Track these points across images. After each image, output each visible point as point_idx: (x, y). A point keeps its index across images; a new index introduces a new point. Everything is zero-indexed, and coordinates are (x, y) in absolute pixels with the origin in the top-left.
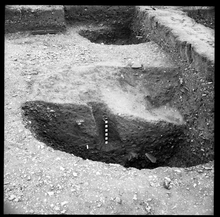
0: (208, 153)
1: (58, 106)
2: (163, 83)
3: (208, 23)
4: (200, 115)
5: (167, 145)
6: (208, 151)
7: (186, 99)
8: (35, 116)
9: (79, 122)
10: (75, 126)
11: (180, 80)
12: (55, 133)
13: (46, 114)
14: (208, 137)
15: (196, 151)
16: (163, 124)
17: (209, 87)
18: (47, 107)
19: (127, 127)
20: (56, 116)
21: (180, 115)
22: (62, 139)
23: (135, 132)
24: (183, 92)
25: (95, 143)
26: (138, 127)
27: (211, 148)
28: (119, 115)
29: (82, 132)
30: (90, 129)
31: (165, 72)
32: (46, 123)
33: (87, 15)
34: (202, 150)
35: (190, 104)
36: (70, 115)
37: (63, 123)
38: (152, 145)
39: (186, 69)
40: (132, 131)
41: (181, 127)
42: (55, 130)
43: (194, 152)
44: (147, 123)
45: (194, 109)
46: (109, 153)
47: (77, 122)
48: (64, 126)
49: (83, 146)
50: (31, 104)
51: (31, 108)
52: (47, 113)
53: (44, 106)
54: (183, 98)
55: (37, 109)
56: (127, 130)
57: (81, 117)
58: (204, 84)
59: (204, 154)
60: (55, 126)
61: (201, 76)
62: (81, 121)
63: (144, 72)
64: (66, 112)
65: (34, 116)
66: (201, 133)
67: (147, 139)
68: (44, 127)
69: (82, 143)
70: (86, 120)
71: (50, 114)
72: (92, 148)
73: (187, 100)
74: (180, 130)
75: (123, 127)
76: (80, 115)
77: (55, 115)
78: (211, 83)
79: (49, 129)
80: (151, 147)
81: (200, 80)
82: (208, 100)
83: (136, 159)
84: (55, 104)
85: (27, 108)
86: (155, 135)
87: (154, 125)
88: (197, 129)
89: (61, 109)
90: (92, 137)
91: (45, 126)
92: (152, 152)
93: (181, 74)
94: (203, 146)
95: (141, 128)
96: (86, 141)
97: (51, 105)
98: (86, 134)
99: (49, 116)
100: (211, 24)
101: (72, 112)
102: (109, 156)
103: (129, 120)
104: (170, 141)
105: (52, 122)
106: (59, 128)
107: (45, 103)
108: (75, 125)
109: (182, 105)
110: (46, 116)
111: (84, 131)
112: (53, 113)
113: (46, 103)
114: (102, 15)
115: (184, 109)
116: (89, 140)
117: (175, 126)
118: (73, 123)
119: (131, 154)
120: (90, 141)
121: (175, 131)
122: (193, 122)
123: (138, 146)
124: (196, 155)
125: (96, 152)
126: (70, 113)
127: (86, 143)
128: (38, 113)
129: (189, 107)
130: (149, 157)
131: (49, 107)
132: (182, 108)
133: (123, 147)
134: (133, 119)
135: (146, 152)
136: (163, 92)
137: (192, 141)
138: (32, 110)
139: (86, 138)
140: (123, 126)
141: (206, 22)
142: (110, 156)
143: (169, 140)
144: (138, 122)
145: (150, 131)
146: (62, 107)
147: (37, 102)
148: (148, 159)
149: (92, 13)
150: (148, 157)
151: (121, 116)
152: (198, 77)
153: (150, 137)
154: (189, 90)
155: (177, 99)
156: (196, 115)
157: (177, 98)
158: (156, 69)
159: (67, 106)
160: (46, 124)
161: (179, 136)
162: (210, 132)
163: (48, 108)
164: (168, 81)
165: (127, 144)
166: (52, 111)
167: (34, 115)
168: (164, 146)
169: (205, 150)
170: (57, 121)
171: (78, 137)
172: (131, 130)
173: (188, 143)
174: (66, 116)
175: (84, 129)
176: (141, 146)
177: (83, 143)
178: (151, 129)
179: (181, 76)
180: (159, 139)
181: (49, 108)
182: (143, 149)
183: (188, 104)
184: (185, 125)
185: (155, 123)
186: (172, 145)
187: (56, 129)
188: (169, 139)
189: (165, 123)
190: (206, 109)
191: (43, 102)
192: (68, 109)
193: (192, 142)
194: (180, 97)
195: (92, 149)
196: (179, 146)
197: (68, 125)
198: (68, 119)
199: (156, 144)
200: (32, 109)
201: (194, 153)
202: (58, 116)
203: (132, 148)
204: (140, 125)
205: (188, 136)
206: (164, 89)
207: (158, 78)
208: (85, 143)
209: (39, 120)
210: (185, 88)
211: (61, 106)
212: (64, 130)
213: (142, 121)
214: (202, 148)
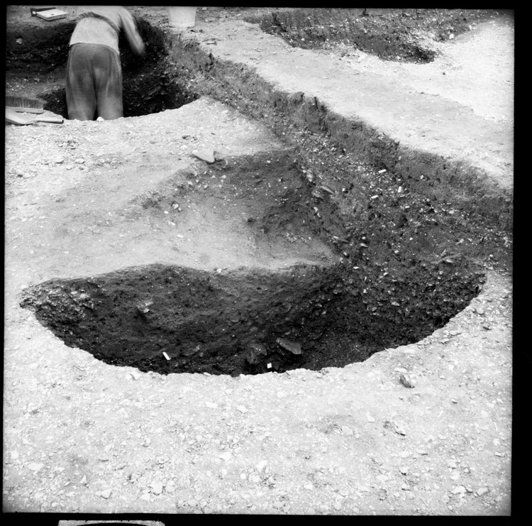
0: (409, 306)
1: (94, 282)
2: (270, 186)
3: (296, 40)
4: (373, 237)
5: (313, 311)
6: (407, 303)
7: (331, 210)
8: (49, 316)
9: (142, 306)
10: (135, 317)
11: (305, 174)
12: (94, 343)
13: (72, 306)
14: (402, 277)
15: (379, 308)
16: (302, 271)
17: (380, 180)
18: (71, 291)
19: (237, 294)
20: (93, 305)
21: (322, 246)
22: (111, 352)
23: (254, 300)
24: (319, 198)
25: (178, 345)
26: (258, 288)
27: (414, 295)
28: (219, 271)
29: (150, 326)
30: (166, 316)
31: (269, 162)
32: (74, 326)
33: (25, 52)
34: (394, 303)
35: (342, 220)
36: (123, 295)
37: (109, 318)
38: (287, 319)
39: (315, 151)
40: (249, 300)
41: (334, 269)
42: (96, 336)
43: (375, 311)
44: (272, 276)
45: (355, 229)
46: (209, 358)
47: (139, 307)
48: (112, 322)
49: (157, 357)
50: (35, 292)
51: (35, 300)
52: (74, 303)
53: (65, 290)
54: (320, 210)
55: (50, 301)
56: (237, 299)
57: (146, 294)
58: (368, 174)
59: (400, 312)
60: (94, 329)
61: (357, 161)
62: (147, 305)
63: (228, 169)
64: (115, 292)
65: (45, 317)
66: (384, 272)
67: (277, 310)
68: (71, 336)
69: (153, 350)
70: (156, 299)
71: (81, 304)
72: (175, 355)
73: (332, 213)
74: (333, 275)
75: (230, 295)
76: (142, 291)
77: (91, 304)
78: (385, 170)
79: (80, 337)
80: (285, 324)
81: (356, 168)
82: (385, 205)
83: (263, 355)
84: (86, 280)
85: (29, 304)
86: (290, 297)
87: (285, 278)
88: (371, 266)
89: (103, 287)
90: (172, 332)
91: (71, 333)
92: (287, 334)
93: (304, 162)
94: (395, 296)
95: (265, 288)
96: (162, 345)
97: (78, 284)
98: (159, 329)
99: (78, 310)
100: (303, 39)
101: (126, 289)
102: (208, 364)
103: (239, 278)
104: (319, 302)
105: (86, 321)
106: (103, 330)
107: (64, 283)
108: (136, 315)
109: (323, 223)
110: (71, 310)
111: (154, 324)
112: (86, 300)
113: (68, 282)
114: (59, 49)
115: (328, 232)
116: (166, 341)
117: (324, 269)
118: (131, 312)
119: (252, 349)
120: (168, 342)
121: (325, 281)
122: (361, 254)
123: (261, 328)
124: (382, 317)
125: (184, 363)
126: (122, 292)
127: (161, 347)
128: (53, 308)
129: (341, 225)
130: (286, 344)
131: (76, 290)
132: (324, 229)
133: (233, 338)
134: (246, 274)
135: (278, 337)
136: (275, 205)
137: (365, 291)
138: (41, 306)
139: (159, 337)
140: (230, 293)
141: (293, 37)
142: (211, 363)
143: (317, 301)
144: (256, 278)
145: (280, 291)
146: (104, 282)
147: (48, 284)
148: (284, 349)
149: (37, 47)
150: (284, 346)
151: (222, 274)
152: (350, 164)
153: (281, 304)
154: (332, 192)
155: (307, 213)
156: (364, 238)
157: (306, 211)
158: (249, 159)
159: (114, 277)
160: (72, 328)
161: (335, 287)
162: (404, 266)
163: (74, 293)
164: (280, 180)
165: (240, 330)
166: (83, 296)
167: (45, 314)
168: (309, 314)
169: (400, 302)
170: (96, 316)
171: (144, 340)
172: (246, 298)
173: (355, 297)
174: (116, 299)
175: (153, 319)
176: (268, 326)
177: (156, 350)
178: (282, 287)
179: (305, 165)
180: (298, 304)
181: (76, 292)
182: (270, 332)
183: (337, 221)
184: (341, 263)
185: (287, 273)
186: (322, 309)
187: (97, 334)
188: (316, 298)
189: (305, 267)
190: (385, 224)
191: (60, 281)
192: (118, 284)
193: (365, 294)
194: (313, 209)
195: (175, 358)
196: (336, 308)
197: (121, 320)
198: (119, 305)
199: (294, 314)
200: (39, 303)
201: (375, 314)
202: (98, 305)
203: (250, 335)
204: (261, 284)
205: (353, 284)
206: (276, 197)
207: (257, 177)
208: (158, 350)
209: (57, 325)
210: (321, 189)
211: (101, 282)
212: (113, 332)
213: (263, 274)
214: (394, 301)
